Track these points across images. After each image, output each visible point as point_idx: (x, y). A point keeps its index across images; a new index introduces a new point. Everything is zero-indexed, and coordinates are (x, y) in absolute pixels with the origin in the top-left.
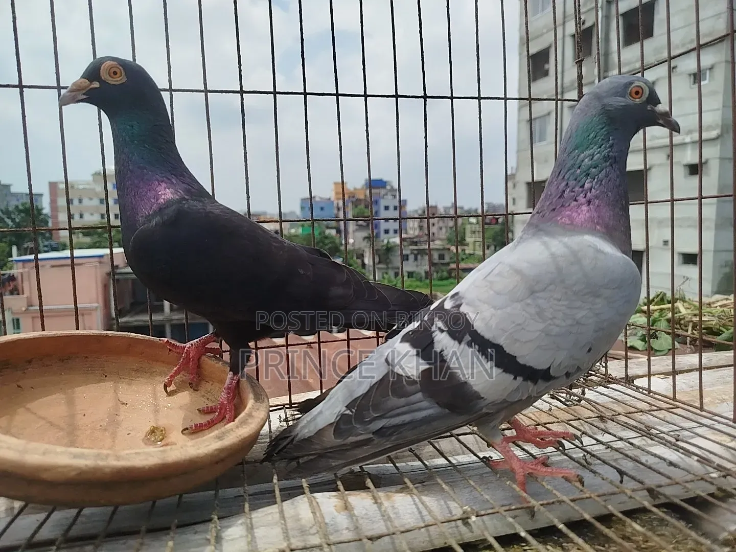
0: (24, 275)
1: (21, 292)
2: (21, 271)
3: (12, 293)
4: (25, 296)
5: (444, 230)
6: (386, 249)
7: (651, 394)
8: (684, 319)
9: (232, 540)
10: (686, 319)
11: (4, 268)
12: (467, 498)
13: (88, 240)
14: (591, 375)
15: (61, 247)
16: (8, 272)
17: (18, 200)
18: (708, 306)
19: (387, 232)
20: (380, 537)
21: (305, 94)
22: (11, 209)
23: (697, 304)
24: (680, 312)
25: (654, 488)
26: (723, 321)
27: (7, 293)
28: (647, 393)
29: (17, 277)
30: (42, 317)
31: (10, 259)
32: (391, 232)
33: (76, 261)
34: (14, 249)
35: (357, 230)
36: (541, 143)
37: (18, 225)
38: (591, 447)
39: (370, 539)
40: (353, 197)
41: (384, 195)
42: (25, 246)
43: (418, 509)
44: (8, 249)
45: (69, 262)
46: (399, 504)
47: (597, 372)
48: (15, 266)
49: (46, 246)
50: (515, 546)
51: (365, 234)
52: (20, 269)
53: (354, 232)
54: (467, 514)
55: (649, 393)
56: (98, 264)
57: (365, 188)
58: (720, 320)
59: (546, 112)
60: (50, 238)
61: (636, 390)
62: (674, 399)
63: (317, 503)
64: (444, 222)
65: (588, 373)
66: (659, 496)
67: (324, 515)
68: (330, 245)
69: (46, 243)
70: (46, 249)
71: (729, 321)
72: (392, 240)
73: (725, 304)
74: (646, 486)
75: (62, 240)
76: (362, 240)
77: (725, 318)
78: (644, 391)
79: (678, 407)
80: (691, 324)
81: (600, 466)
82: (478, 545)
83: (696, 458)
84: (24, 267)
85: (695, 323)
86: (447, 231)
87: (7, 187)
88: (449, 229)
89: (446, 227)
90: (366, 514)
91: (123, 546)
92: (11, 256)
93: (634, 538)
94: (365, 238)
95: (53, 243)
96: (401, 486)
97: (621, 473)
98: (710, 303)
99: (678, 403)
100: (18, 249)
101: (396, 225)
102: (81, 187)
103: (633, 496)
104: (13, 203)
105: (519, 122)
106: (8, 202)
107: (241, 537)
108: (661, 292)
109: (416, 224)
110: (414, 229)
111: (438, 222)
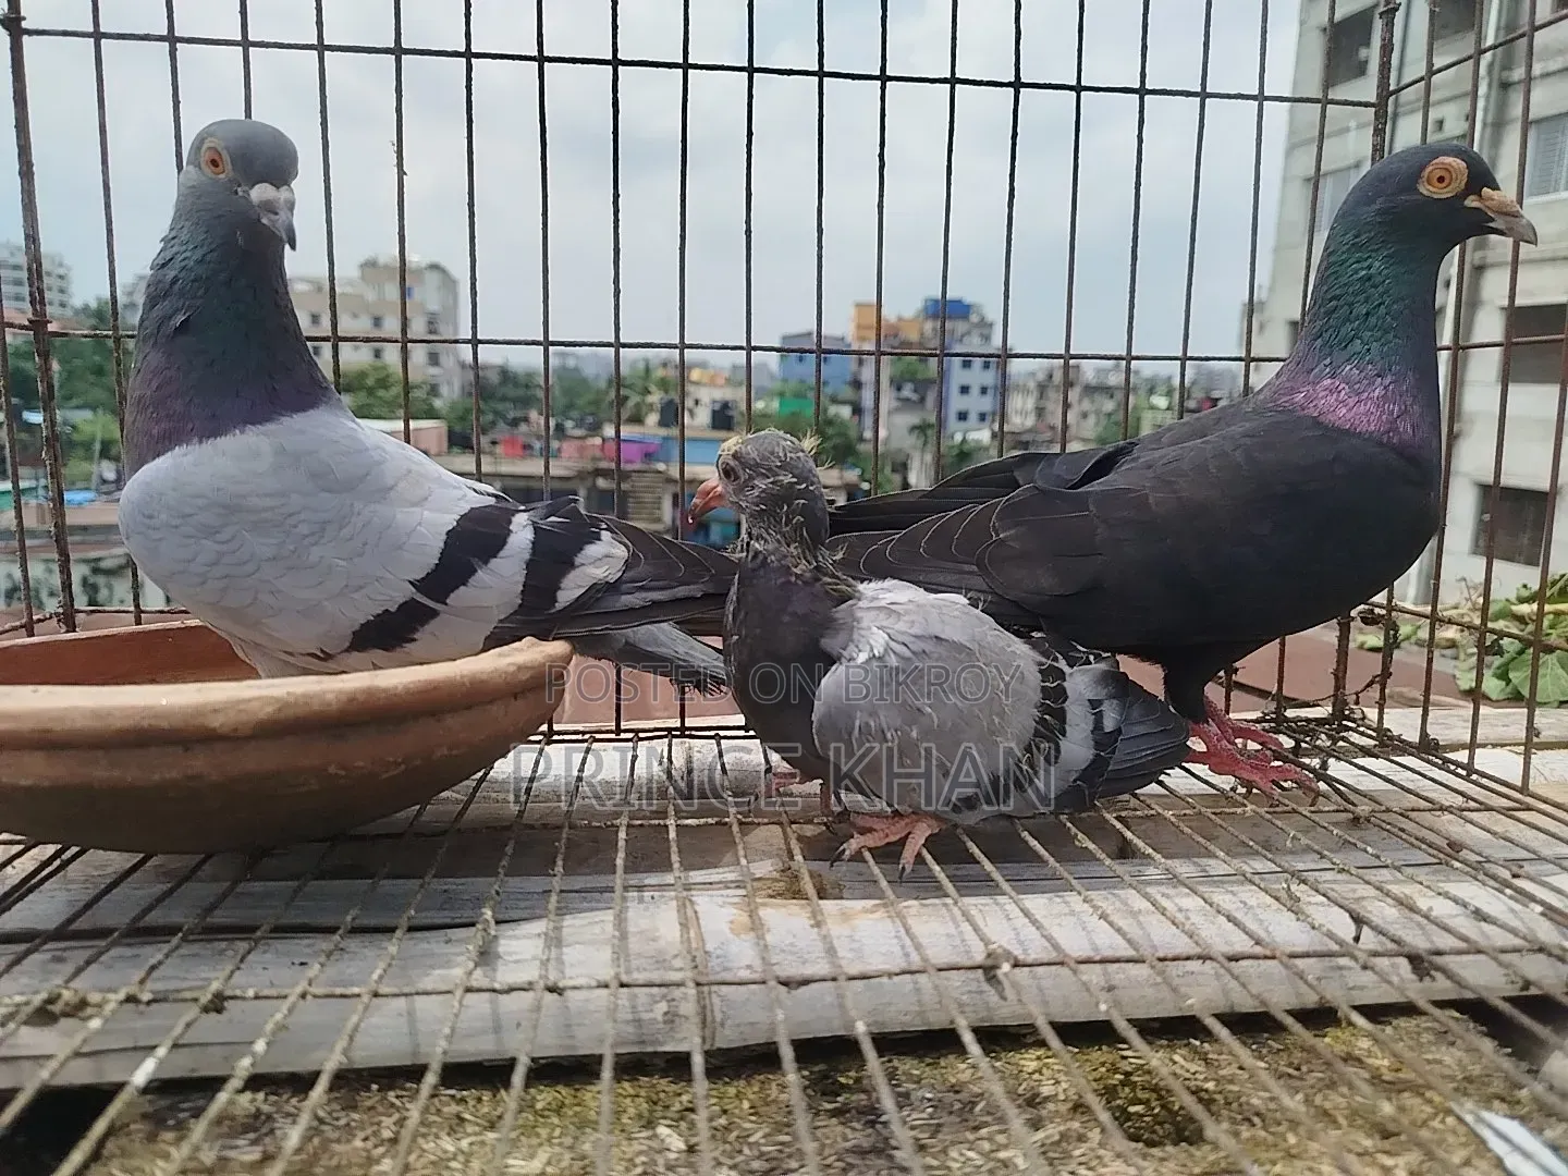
5: (1092, 420)
6: (958, 455)
7: (1473, 776)
9: (517, 962)
14: (1348, 729)
19: (963, 416)
20: (806, 982)
25: (1424, 954)
28: (1464, 773)
32: (973, 417)
35: (897, 410)
38: (1317, 873)
39: (785, 983)
40: (896, 336)
41: (963, 336)
43: (903, 947)
47: (1360, 722)
50: (1104, 1047)
51: (913, 419)
53: (890, 413)
54: (996, 958)
55: (1469, 775)
57: (921, 319)
59: (1351, 161)
61: (1442, 765)
62: (1524, 789)
63: (696, 912)
64: (1093, 402)
65: (1340, 725)
66: (1433, 972)
67: (706, 936)
68: (837, 441)
72: (973, 436)
74: (1406, 950)
76: (905, 432)
78: (1459, 771)
79: (1529, 809)
81: (1321, 909)
82: (1024, 1036)
83: (1539, 909)
86: (1097, 424)
88: (1102, 417)
89: (1098, 413)
90: (792, 944)
91: (308, 950)
93: (1370, 1061)
94: (913, 428)
96: (878, 902)
97: (1358, 921)
99: (1529, 800)
101: (987, 404)
103: (1370, 964)
105: (1285, 180)
107: (534, 958)
108: (1563, 576)
109: (1030, 403)
110: (1023, 413)
111: (1080, 401)
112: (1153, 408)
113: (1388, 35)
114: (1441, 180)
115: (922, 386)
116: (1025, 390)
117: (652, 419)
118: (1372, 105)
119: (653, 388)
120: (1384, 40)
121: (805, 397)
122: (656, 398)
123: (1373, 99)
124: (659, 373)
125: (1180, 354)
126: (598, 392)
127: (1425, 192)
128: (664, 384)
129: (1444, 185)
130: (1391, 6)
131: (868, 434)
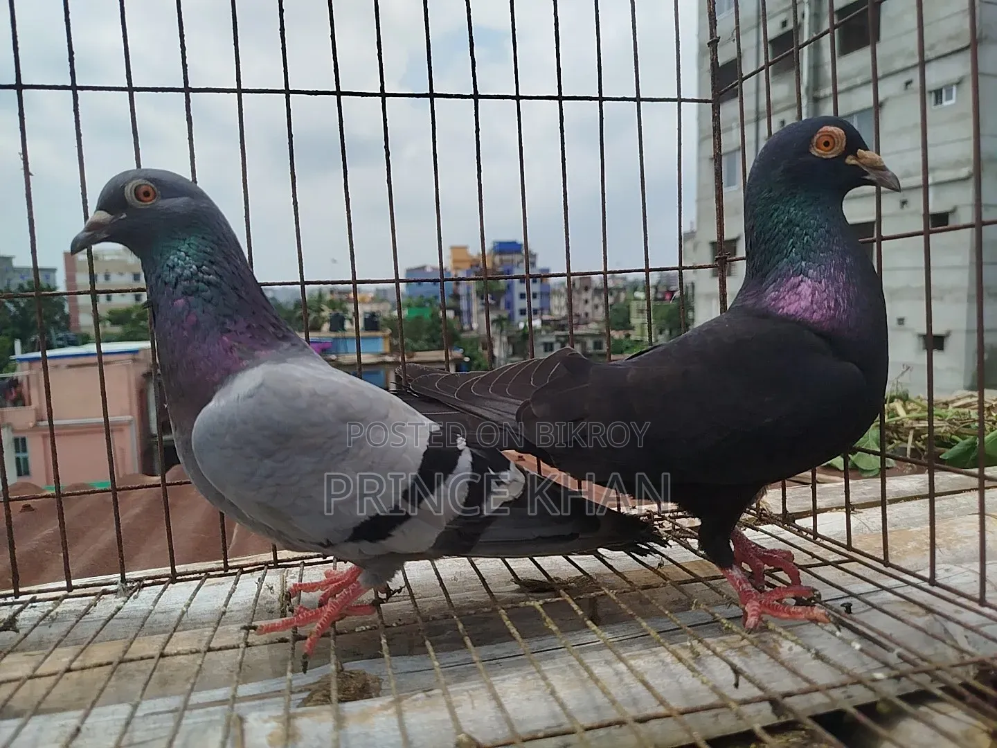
0: (31, 379)
1: (27, 401)
2: (26, 373)
3: (15, 404)
4: (33, 406)
5: (601, 309)
6: (522, 336)
7: (818, 539)
8: (903, 425)
10: (906, 425)
11: (5, 370)
12: (491, 717)
13: (117, 330)
15: (80, 342)
16: (10, 375)
17: (22, 277)
18: (945, 406)
19: (523, 313)
21: (288, 92)
22: (13, 289)
23: (925, 403)
24: (898, 416)
25: (780, 697)
26: (955, 427)
27: (8, 403)
28: (812, 537)
29: (22, 380)
30: (52, 435)
31: (13, 357)
33: (104, 358)
34: (18, 344)
35: (482, 310)
36: (729, 188)
37: (23, 311)
40: (478, 266)
41: (518, 262)
42: (33, 339)
44: (9, 345)
45: (96, 359)
46: (377, 729)
48: (19, 367)
49: (61, 339)
52: (26, 370)
53: (478, 313)
55: (815, 538)
56: (130, 363)
58: (952, 426)
59: (735, 146)
60: (67, 328)
61: (798, 533)
62: (849, 547)
64: (601, 298)
66: (786, 712)
68: (446, 332)
69: (61, 335)
70: (60, 343)
71: (964, 427)
73: (968, 403)
74: (769, 695)
75: (84, 330)
77: (958, 423)
78: (809, 536)
79: (852, 560)
80: (912, 432)
84: (30, 368)
85: (918, 430)
86: (604, 311)
87: (8, 260)
89: (604, 305)
92: (14, 354)
94: (494, 322)
95: (70, 335)
97: (737, 672)
98: (947, 402)
99: (853, 554)
100: (23, 344)
102: (107, 258)
104: (16, 281)
105: (699, 160)
106: (9, 280)
109: (563, 301)
110: (560, 308)
111: (593, 299)
112: (636, 299)
113: (715, 57)
114: (827, 144)
115: (497, 295)
116: (559, 294)
117: (326, 327)
118: (709, 101)
119: (324, 307)
120: (712, 60)
121: (424, 306)
122: (327, 313)
123: (710, 98)
124: (328, 297)
125: (602, 270)
126: (290, 312)
127: (816, 154)
128: (332, 304)
129: (829, 148)
130: (714, 38)
131: (466, 327)
